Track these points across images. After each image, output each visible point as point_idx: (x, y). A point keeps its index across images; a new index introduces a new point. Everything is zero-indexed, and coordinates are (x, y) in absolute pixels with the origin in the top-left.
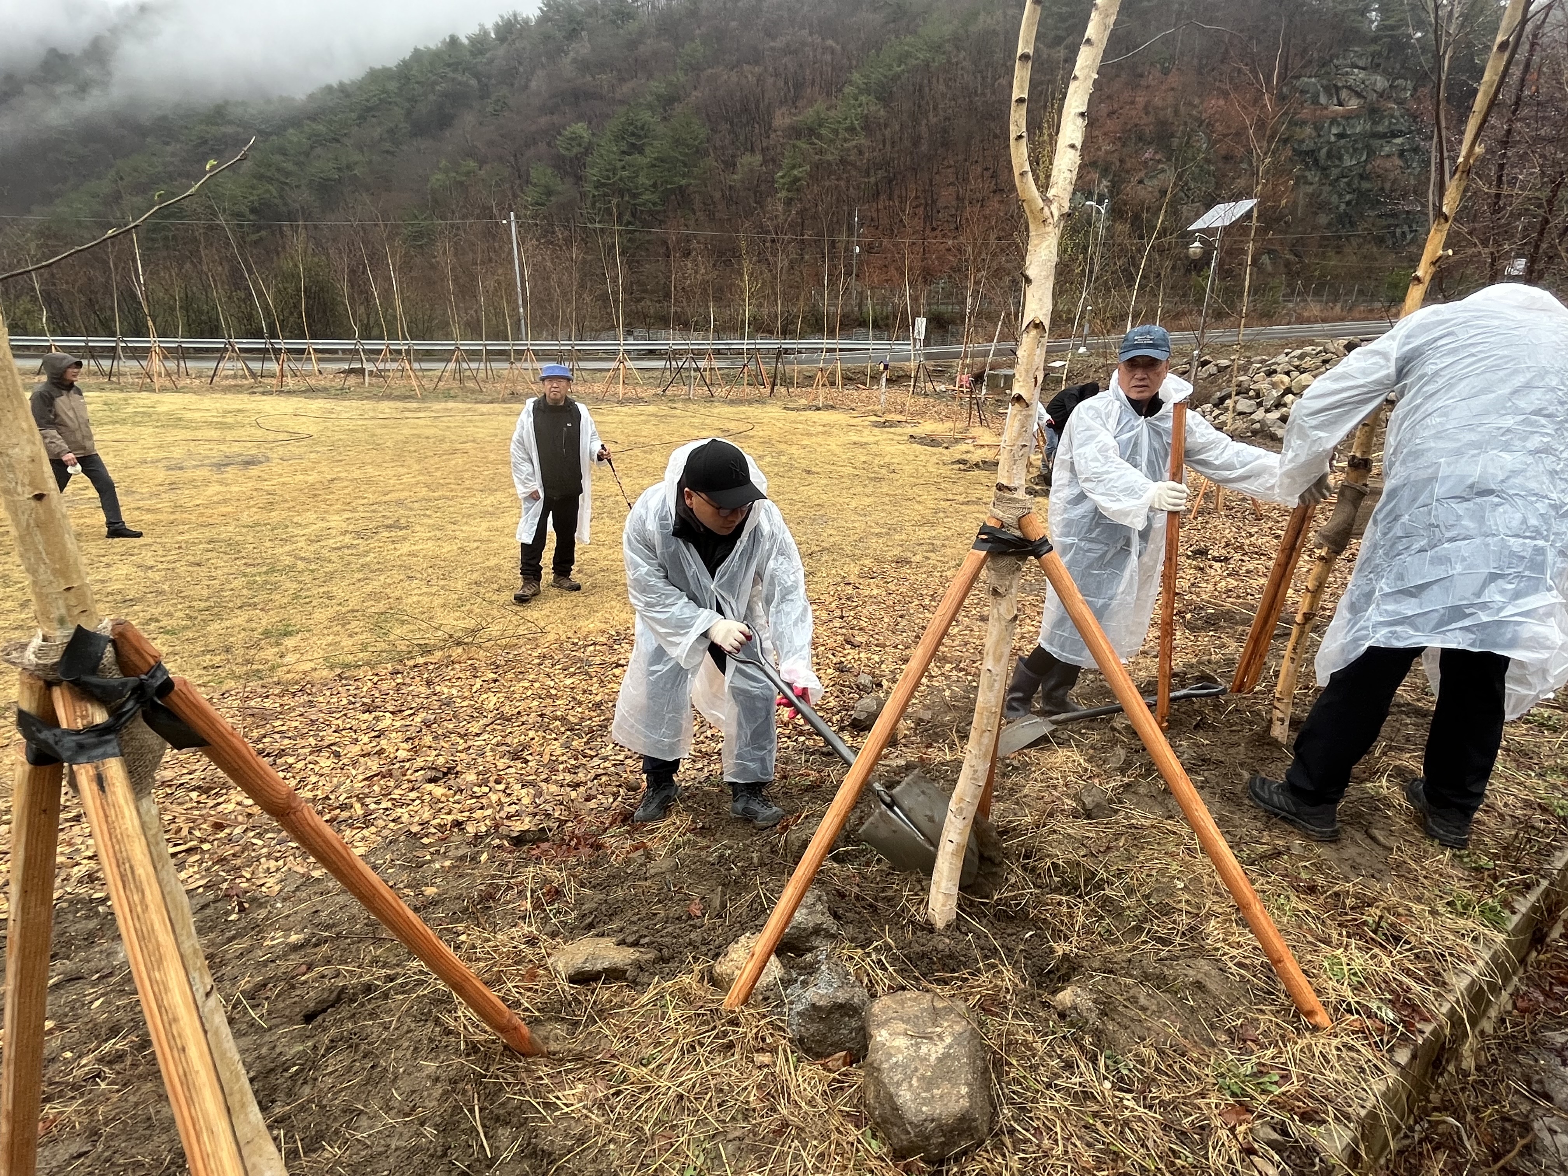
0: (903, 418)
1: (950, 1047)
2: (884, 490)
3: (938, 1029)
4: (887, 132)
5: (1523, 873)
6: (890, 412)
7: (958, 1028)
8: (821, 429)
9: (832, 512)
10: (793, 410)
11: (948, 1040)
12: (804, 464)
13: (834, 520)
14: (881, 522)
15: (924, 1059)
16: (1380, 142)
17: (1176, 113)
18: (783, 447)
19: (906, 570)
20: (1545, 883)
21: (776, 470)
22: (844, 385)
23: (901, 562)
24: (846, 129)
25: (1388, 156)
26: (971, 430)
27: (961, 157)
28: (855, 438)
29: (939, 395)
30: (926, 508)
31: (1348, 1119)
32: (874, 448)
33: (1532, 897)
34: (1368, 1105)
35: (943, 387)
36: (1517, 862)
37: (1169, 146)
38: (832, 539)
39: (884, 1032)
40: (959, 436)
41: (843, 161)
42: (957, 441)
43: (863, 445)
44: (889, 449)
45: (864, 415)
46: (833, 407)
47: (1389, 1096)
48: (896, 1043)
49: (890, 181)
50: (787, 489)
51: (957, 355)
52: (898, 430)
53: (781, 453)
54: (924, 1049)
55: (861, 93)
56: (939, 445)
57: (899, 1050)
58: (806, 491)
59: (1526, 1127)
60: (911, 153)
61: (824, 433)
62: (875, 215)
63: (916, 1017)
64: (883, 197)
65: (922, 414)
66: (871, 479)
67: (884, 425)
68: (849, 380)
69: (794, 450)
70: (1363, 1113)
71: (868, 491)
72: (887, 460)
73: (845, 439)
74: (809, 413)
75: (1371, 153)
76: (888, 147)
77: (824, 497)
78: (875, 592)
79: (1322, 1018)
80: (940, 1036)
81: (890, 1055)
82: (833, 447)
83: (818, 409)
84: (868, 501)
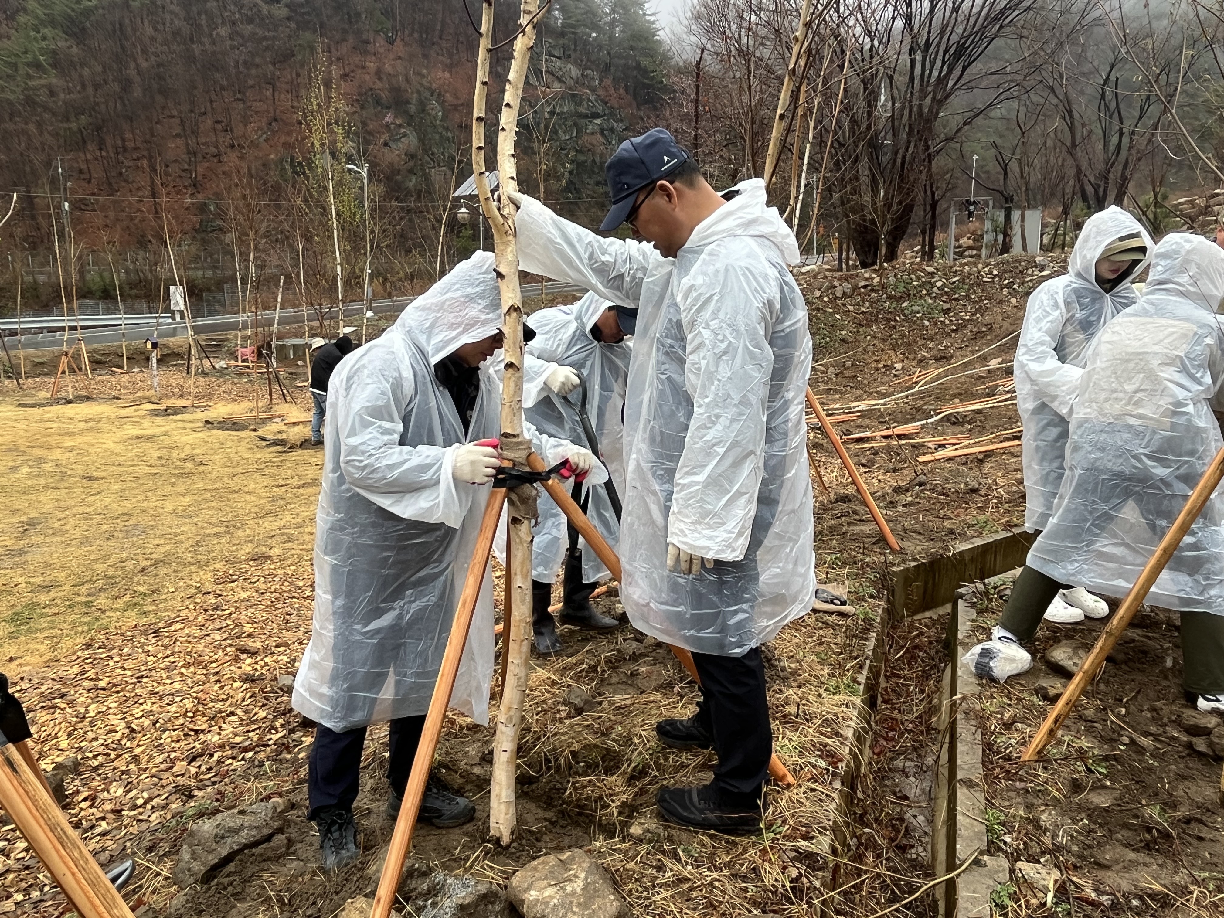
0: (188, 403)
1: (586, 878)
2: (201, 485)
3: (572, 872)
4: (86, 72)
5: (856, 659)
6: (169, 397)
7: (585, 865)
8: (82, 425)
9: (146, 520)
10: (33, 406)
11: (583, 875)
12: (79, 469)
13: (152, 527)
14: (214, 520)
15: (573, 894)
16: (584, 121)
17: (407, 80)
18: (38, 452)
19: (268, 566)
20: (868, 662)
21: (43, 481)
22: (93, 370)
23: (259, 559)
24: (28, 65)
25: (592, 134)
26: (275, 407)
27: (186, 107)
28: (135, 431)
29: (222, 372)
30: (261, 498)
31: (826, 829)
32: (166, 440)
33: (865, 672)
34: (831, 818)
35: (223, 364)
36: (851, 653)
37: (406, 112)
38: (162, 550)
39: (533, 892)
40: (264, 416)
41: (30, 101)
42: (264, 421)
43: (150, 438)
44: (184, 439)
45: (136, 403)
46: (88, 398)
47: (839, 809)
48: (546, 894)
49: (99, 129)
50: (71, 502)
51: (234, 326)
52: (186, 417)
53: (40, 461)
54: (569, 889)
55: (43, 23)
56: (244, 428)
57: (552, 897)
58: (99, 502)
59: (902, 820)
60: (121, 98)
61: (90, 429)
62: (84, 166)
63: (551, 872)
64: (91, 147)
65: (210, 396)
66: (177, 476)
67: (166, 412)
68: (97, 363)
69: (56, 454)
70: (831, 823)
71: (181, 489)
72: (188, 451)
73: (120, 434)
74: (56, 408)
75: (580, 130)
76: (90, 90)
77: (127, 504)
78: (244, 595)
79: (790, 779)
80: (576, 876)
81: (547, 904)
82: (111, 445)
83: (69, 402)
84: (187, 500)
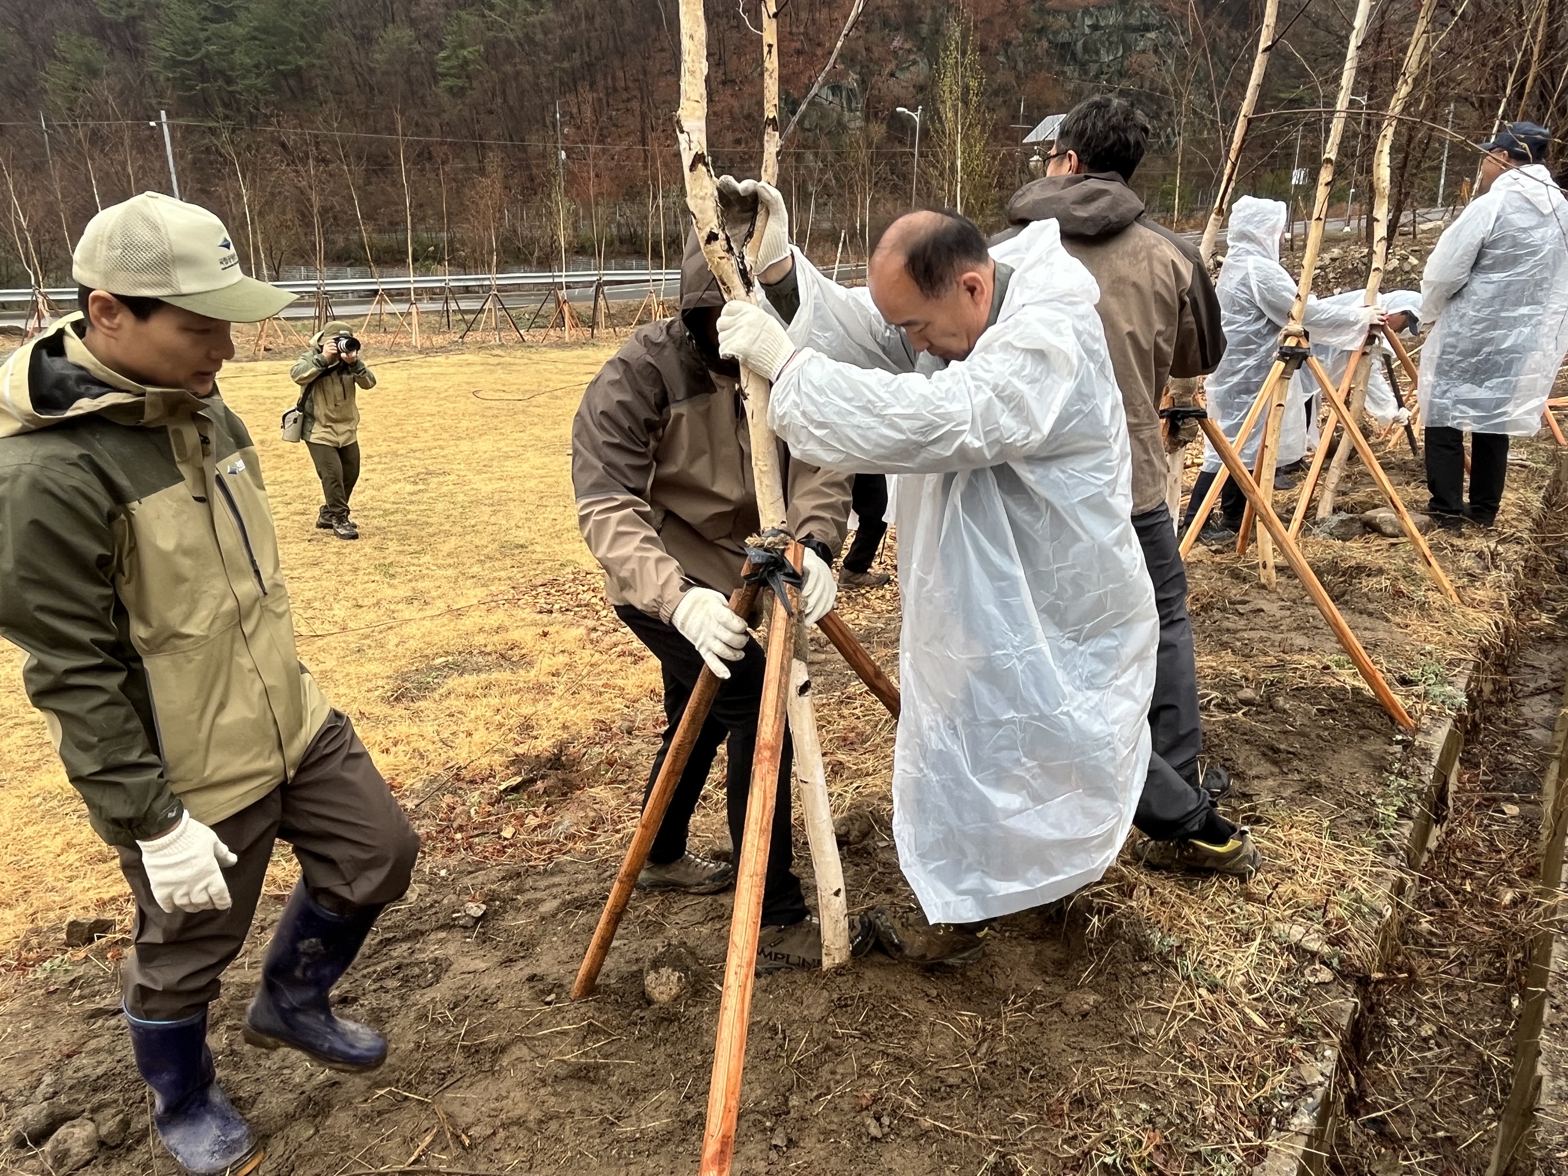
16: (1133, 36)
25: (1144, 51)
41: (528, 40)
62: (575, 111)
75: (1127, 48)
